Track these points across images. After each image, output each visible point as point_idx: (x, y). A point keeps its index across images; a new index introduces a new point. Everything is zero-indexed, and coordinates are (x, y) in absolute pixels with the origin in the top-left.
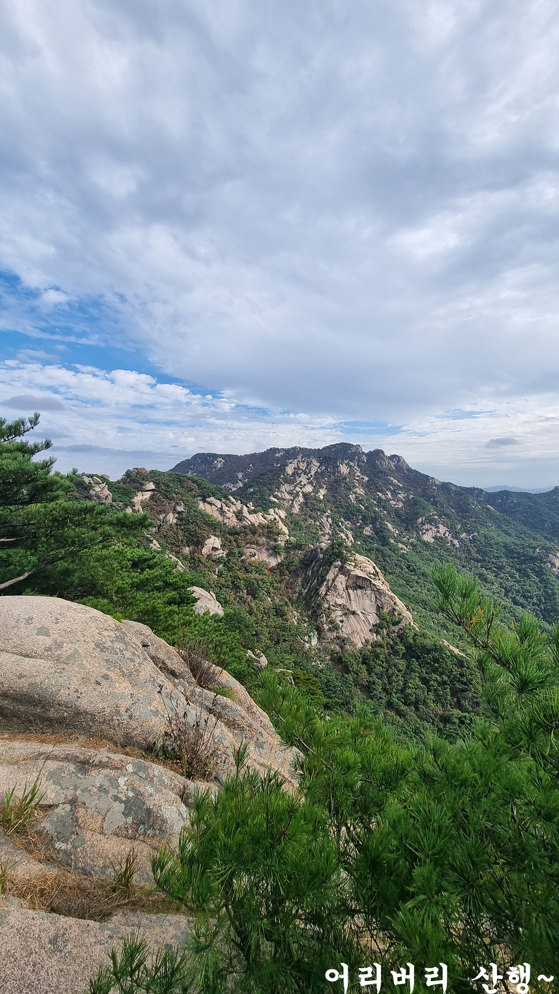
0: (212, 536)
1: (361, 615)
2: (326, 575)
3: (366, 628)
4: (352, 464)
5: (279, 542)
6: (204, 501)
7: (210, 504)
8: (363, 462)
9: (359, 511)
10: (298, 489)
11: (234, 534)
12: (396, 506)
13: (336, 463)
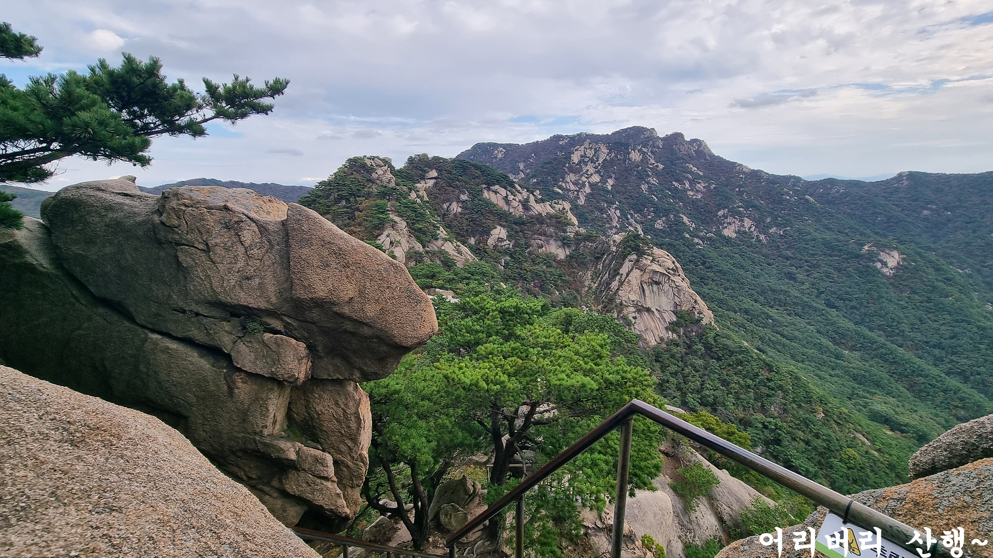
0: (498, 226)
1: (656, 312)
2: (619, 269)
3: (661, 326)
4: (645, 150)
5: (568, 234)
6: (489, 189)
7: (496, 192)
8: (659, 148)
9: (652, 202)
10: (584, 179)
11: (520, 224)
12: (694, 197)
13: (627, 149)
